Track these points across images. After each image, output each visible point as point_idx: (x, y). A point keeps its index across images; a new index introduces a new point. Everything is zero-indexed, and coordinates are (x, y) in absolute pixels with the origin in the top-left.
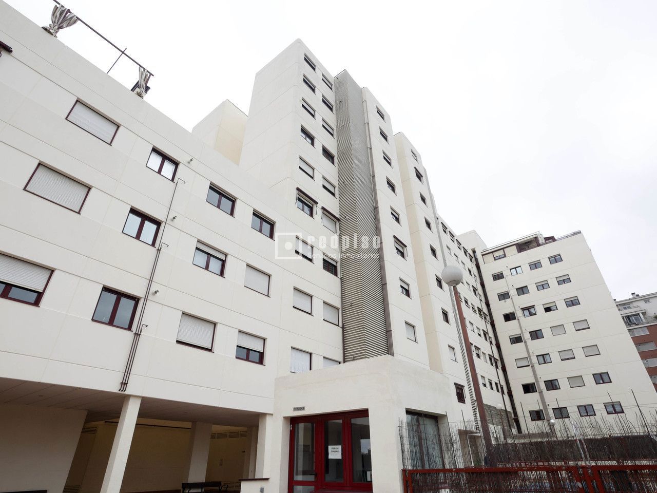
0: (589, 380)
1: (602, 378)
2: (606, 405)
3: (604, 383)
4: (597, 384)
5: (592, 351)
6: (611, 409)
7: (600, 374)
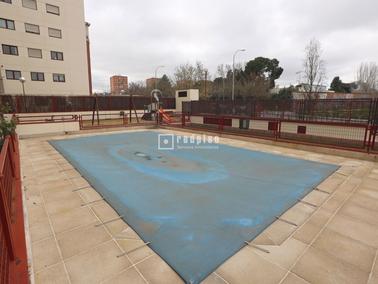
0: (47, 55)
1: (57, 56)
2: (54, 75)
3: (57, 59)
4: (52, 59)
5: (56, 33)
6: (56, 78)
7: (57, 53)
